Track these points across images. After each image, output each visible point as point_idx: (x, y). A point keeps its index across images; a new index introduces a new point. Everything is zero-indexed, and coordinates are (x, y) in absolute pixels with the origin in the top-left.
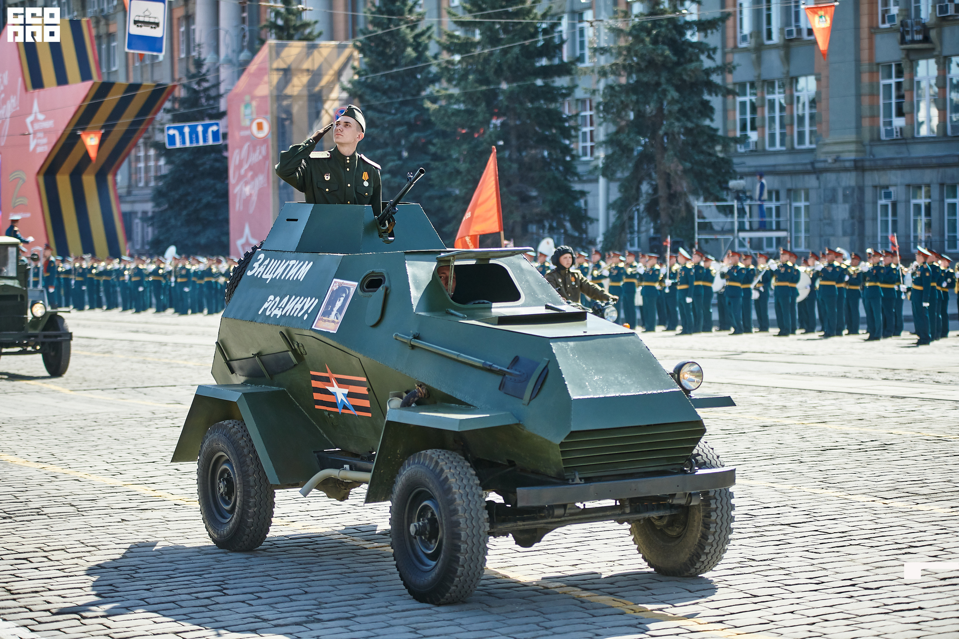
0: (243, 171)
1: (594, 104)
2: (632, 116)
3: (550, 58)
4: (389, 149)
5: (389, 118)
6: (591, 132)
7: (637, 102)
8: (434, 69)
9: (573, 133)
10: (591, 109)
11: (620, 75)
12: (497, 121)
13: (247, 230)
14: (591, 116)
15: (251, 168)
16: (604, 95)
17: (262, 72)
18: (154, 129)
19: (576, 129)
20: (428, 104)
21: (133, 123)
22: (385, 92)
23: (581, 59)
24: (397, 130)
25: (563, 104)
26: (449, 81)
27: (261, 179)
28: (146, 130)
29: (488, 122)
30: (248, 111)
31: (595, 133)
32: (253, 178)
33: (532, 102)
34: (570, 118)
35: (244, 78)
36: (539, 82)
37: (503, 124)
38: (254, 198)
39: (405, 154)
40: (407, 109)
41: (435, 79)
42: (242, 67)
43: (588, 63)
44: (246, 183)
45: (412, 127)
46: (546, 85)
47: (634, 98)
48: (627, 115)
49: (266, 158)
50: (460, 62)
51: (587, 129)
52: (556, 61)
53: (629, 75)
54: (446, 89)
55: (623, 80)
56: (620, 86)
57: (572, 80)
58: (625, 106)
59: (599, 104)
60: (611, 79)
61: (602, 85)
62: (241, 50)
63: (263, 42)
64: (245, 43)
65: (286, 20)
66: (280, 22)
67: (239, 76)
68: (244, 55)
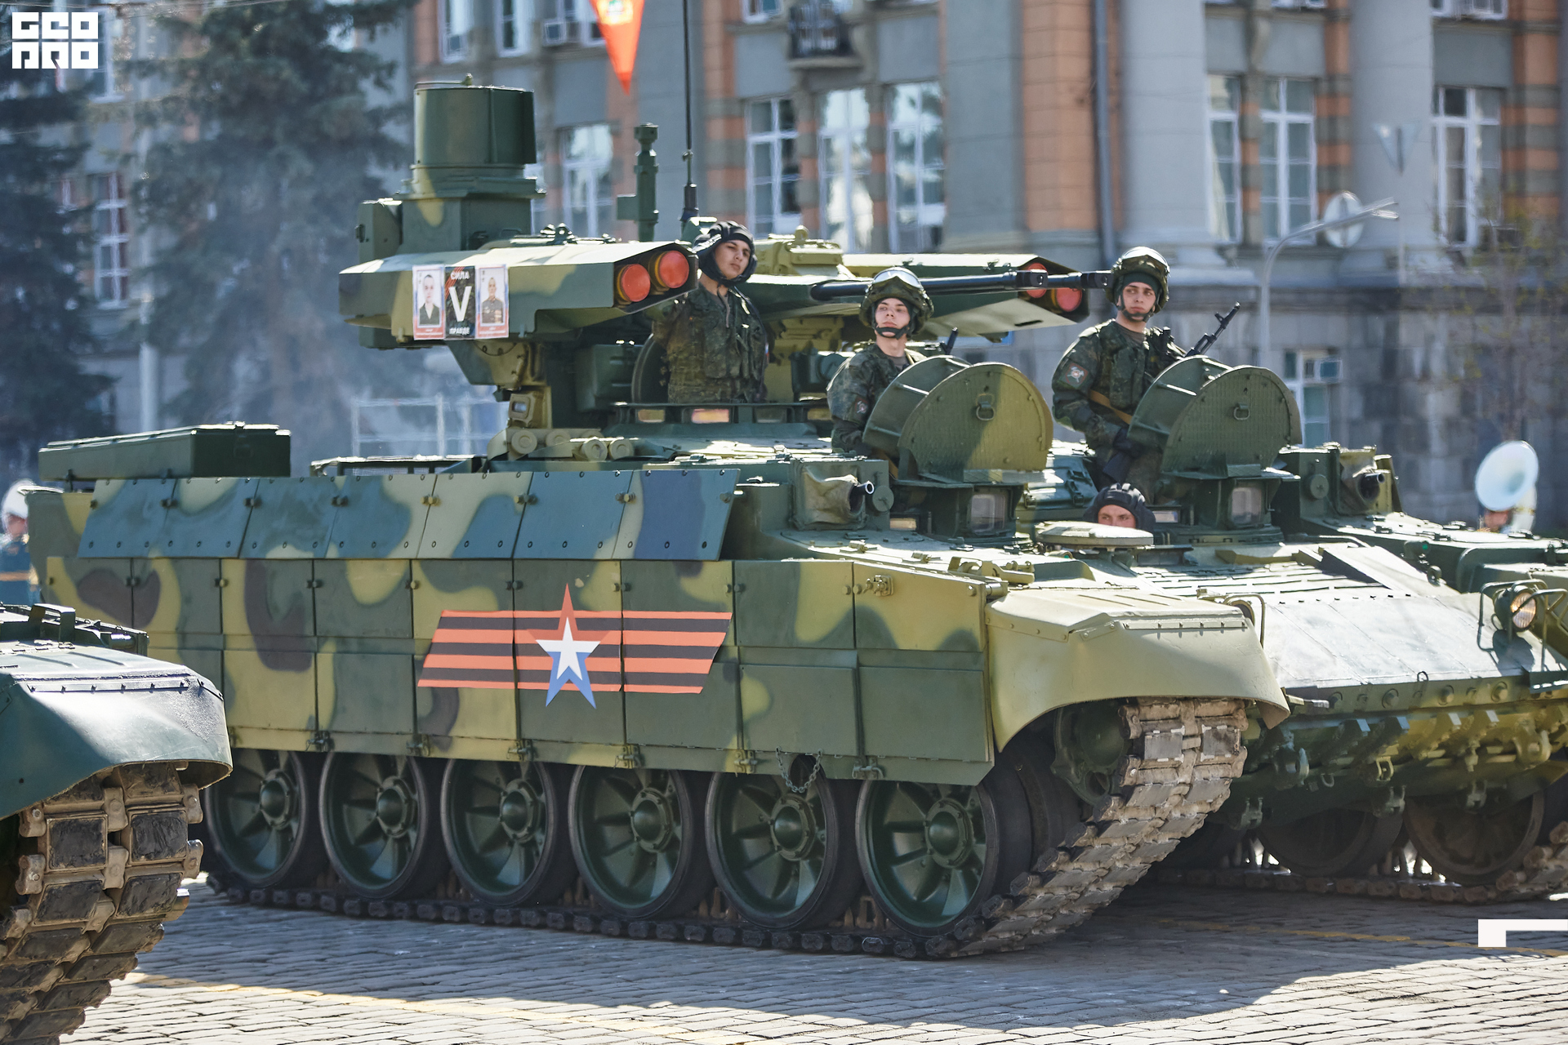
1: (127, 186)
2: (212, 211)
6: (122, 246)
7: (224, 181)
9: (81, 248)
10: (121, 195)
11: (183, 122)
14: (121, 211)
16: (150, 166)
19: (88, 239)
25: (57, 185)
31: (130, 249)
34: (73, 215)
43: (111, 95)
46: (20, 142)
47: (217, 171)
48: (201, 210)
51: (113, 240)
52: (41, 91)
53: (206, 120)
55: (192, 133)
56: (186, 145)
57: (78, 132)
58: (196, 191)
59: (138, 186)
60: (165, 130)
61: (144, 144)
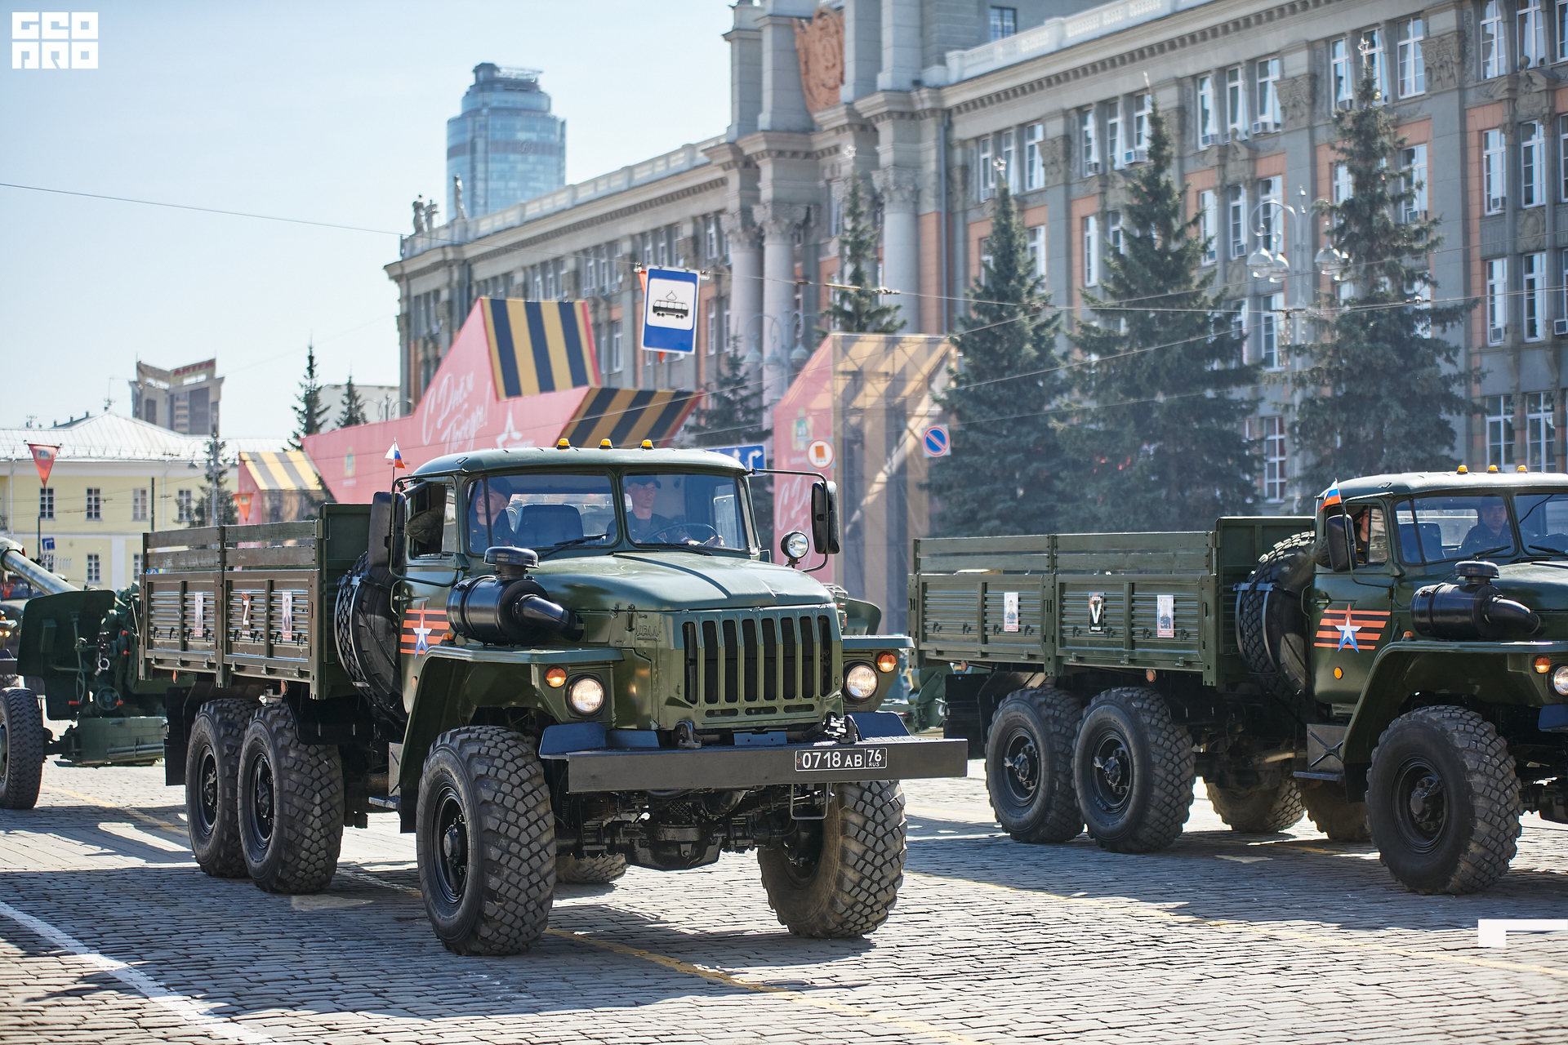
0: (793, 515)
1: (1286, 425)
2: (1339, 441)
3: (1225, 360)
4: (999, 485)
5: (998, 441)
6: (1282, 463)
7: (1347, 422)
8: (1062, 374)
9: (1257, 465)
10: (1281, 431)
11: (1323, 384)
12: (1150, 449)
14: (1281, 441)
15: (805, 509)
16: (1301, 412)
17: (822, 375)
19: (1261, 459)
20: (1053, 423)
22: (993, 406)
23: (1268, 361)
24: (1010, 458)
25: (1243, 424)
26: (1083, 391)
29: (1136, 449)
30: (802, 431)
31: (1287, 465)
33: (1199, 420)
34: (1252, 443)
35: (798, 384)
36: (1210, 393)
37: (1158, 452)
39: (1021, 492)
40: (1025, 429)
41: (1065, 388)
42: (796, 368)
43: (1276, 368)
45: (1030, 455)
46: (1220, 397)
47: (1344, 416)
48: (1333, 440)
50: (1098, 364)
51: (1276, 459)
52: (1233, 365)
53: (1337, 384)
54: (1079, 402)
55: (1327, 392)
56: (1323, 399)
57: (1256, 391)
58: (1331, 429)
59: (1293, 425)
60: (1311, 388)
61: (1297, 399)
62: (794, 346)
63: (825, 335)
64: (799, 336)
65: (857, 305)
66: (848, 307)
67: (790, 381)
68: (798, 353)
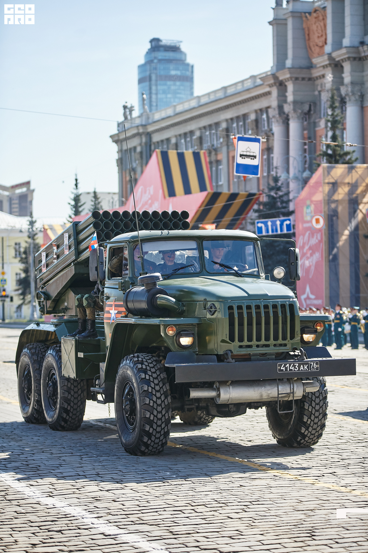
0: (305, 250)
13: (308, 289)
15: (310, 248)
17: (318, 184)
18: (246, 223)
21: (232, 220)
27: (317, 256)
28: (241, 224)
30: (309, 211)
32: (311, 255)
35: (306, 189)
38: (313, 268)
42: (306, 181)
44: (308, 258)
49: (320, 241)
62: (304, 170)
63: (319, 165)
64: (307, 166)
65: (334, 151)
66: (330, 152)
67: (303, 188)
68: (306, 174)
